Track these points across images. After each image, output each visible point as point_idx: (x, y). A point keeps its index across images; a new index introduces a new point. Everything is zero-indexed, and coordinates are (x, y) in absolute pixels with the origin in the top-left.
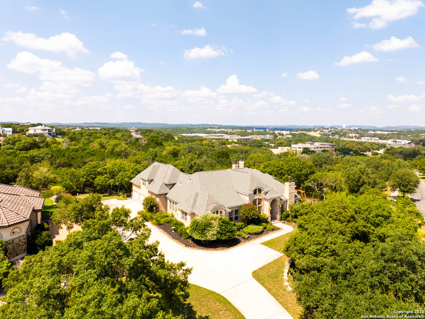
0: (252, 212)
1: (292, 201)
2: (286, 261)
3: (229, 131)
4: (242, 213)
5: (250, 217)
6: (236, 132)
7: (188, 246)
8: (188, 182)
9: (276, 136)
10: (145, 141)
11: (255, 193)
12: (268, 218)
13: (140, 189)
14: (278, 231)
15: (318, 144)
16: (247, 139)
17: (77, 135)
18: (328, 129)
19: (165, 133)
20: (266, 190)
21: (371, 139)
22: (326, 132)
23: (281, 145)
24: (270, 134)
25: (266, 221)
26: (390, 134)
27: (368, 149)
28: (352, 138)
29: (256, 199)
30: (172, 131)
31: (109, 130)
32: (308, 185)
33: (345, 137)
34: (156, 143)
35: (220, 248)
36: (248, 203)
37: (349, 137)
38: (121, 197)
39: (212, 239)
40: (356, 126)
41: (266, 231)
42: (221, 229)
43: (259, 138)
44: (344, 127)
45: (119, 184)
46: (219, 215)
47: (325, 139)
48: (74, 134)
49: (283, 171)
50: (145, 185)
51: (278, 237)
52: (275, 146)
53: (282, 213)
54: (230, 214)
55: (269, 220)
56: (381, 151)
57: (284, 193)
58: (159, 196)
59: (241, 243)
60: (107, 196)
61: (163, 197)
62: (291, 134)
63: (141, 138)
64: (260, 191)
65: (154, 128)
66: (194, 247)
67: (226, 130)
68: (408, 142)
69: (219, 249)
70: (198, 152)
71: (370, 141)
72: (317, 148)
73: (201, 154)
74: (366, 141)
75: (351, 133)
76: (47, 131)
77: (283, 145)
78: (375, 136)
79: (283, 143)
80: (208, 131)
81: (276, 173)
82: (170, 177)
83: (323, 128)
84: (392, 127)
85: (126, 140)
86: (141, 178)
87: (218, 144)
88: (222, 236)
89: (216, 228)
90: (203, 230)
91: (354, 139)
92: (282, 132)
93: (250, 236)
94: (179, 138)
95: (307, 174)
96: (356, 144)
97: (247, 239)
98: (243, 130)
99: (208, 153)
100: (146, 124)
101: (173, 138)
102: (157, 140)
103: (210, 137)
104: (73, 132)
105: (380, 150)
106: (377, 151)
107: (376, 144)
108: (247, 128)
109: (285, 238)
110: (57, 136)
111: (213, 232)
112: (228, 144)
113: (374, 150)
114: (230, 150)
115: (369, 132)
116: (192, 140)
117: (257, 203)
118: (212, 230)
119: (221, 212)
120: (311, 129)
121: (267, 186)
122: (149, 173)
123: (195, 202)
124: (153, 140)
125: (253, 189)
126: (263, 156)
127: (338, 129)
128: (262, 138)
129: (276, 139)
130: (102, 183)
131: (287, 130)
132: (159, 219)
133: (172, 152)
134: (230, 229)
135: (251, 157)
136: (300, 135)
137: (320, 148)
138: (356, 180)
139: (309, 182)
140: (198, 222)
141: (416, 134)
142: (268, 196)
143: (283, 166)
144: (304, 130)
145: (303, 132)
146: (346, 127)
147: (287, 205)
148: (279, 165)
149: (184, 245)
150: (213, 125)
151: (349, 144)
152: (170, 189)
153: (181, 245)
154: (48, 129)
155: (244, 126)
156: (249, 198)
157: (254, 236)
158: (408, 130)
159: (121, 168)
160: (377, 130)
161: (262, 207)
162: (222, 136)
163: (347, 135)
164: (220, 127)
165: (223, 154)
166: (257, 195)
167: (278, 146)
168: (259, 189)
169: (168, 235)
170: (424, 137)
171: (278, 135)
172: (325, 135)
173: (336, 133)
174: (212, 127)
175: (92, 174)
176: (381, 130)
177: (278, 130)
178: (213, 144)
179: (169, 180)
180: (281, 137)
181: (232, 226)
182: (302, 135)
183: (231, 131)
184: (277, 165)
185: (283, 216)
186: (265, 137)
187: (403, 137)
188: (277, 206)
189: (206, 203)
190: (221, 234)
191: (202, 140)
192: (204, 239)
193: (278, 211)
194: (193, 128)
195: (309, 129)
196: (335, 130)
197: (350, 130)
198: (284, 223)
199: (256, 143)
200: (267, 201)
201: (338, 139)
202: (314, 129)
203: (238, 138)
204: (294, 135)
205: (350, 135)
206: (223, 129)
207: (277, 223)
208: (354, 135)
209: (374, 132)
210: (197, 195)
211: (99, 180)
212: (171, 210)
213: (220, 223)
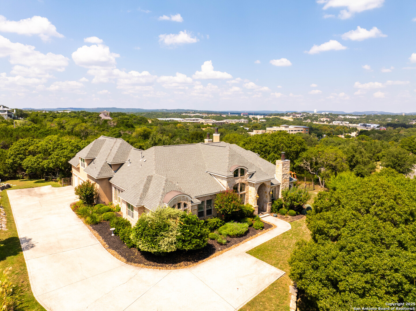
0: (233, 203)
1: (286, 186)
2: (290, 284)
3: (204, 115)
4: (217, 204)
5: (229, 211)
6: (211, 117)
7: (131, 262)
8: (141, 160)
9: (250, 120)
10: (114, 122)
11: (236, 174)
12: (254, 211)
13: (79, 172)
14: (269, 229)
15: (292, 127)
16: (222, 123)
17: (40, 117)
18: (300, 114)
19: (138, 117)
20: (251, 171)
21: (342, 123)
22: (299, 117)
23: (256, 128)
24: (245, 118)
25: (251, 215)
26: (359, 118)
27: (341, 132)
28: (324, 122)
29: (238, 184)
30: (146, 116)
31: (80, 114)
32: (299, 164)
33: (316, 121)
34: (126, 125)
35: (182, 263)
36: (225, 189)
37: (321, 121)
38: (59, 183)
39: (169, 251)
40: (327, 112)
41: (253, 231)
42: (183, 234)
43: (233, 122)
44: (315, 112)
45: (54, 166)
46: (180, 211)
47: (297, 122)
48: (36, 116)
49: (268, 148)
50: (84, 167)
51: (271, 240)
52: (250, 129)
53: (273, 203)
54: (200, 206)
55: (256, 213)
56: (354, 134)
57: (275, 175)
58: (99, 181)
59: (217, 253)
60: (42, 182)
61: (105, 183)
62: (265, 119)
63: (110, 120)
64: (243, 171)
65: (129, 113)
66: (140, 263)
67: (201, 115)
68: (376, 125)
69: (180, 266)
70: (170, 134)
71: (342, 124)
72: (291, 131)
73: (174, 136)
74: (337, 124)
75: (322, 117)
76: (6, 113)
77: (258, 128)
78: (345, 120)
79: (257, 126)
80: (183, 115)
81: (259, 150)
82: (116, 155)
83: (296, 113)
84: (360, 113)
85: (94, 122)
86: (80, 157)
87: (193, 127)
88: (185, 245)
89: (175, 232)
90: (154, 236)
91: (325, 123)
92: (256, 117)
93: (229, 239)
94: (153, 121)
95: (297, 151)
96: (328, 128)
97: (225, 245)
98: (218, 115)
99: (181, 135)
100: (121, 109)
101: (147, 121)
102: (128, 122)
103: (185, 121)
104: (36, 114)
105: (352, 133)
106: (349, 134)
107: (347, 128)
108: (222, 113)
109: (282, 241)
110: (19, 118)
111: (170, 239)
112: (203, 128)
113: (346, 133)
114: (205, 133)
115: (339, 117)
116: (167, 123)
117: (239, 190)
118: (169, 235)
119: (185, 205)
120: (283, 114)
121: (252, 165)
122: (89, 150)
123: (146, 189)
124: (123, 122)
125: (233, 169)
126: (240, 137)
127: (310, 113)
128: (237, 122)
129: (251, 123)
130: (33, 165)
131: (261, 115)
132: (95, 214)
133: (142, 134)
134: (198, 233)
135: (226, 137)
136: (274, 119)
137: (295, 131)
138: (349, 159)
139: (301, 161)
140: (147, 222)
141: (383, 118)
142: (254, 180)
143: (267, 142)
144: (278, 115)
145: (276, 116)
146: (317, 112)
147: (279, 191)
148: (263, 141)
149: (125, 260)
150: (188, 110)
151: (322, 127)
152: (116, 171)
153: (120, 259)
154: (8, 111)
155: (219, 111)
156: (228, 182)
157: (235, 239)
158: (375, 115)
159: (58, 146)
160: (347, 115)
161: (246, 194)
162: (197, 120)
163: (319, 119)
164: (195, 112)
165: (197, 136)
166: (239, 178)
167: (253, 130)
168: (241, 169)
169: (103, 241)
170: (390, 121)
171: (252, 119)
172: (298, 119)
173: (308, 118)
174: (187, 112)
175: (21, 154)
176: (350, 115)
177: (253, 115)
178: (188, 127)
179: (114, 158)
180: (255, 121)
181: (202, 227)
182: (276, 119)
183: (207, 115)
184: (260, 141)
185: (274, 207)
186: (239, 121)
187: (372, 121)
188: (266, 192)
189: (162, 191)
190: (184, 241)
191: (176, 123)
192: (156, 251)
193: (268, 199)
194: (168, 113)
195: (282, 114)
196: (307, 115)
197: (321, 115)
198: (276, 216)
199: (231, 127)
200: (253, 186)
201: (310, 123)
202: (287, 114)
203: (213, 122)
204: (268, 120)
205: (322, 119)
206: (198, 114)
207: (267, 218)
208: (325, 119)
209: (344, 117)
210: (149, 179)
211: (28, 161)
212: (117, 201)
213: (182, 223)
